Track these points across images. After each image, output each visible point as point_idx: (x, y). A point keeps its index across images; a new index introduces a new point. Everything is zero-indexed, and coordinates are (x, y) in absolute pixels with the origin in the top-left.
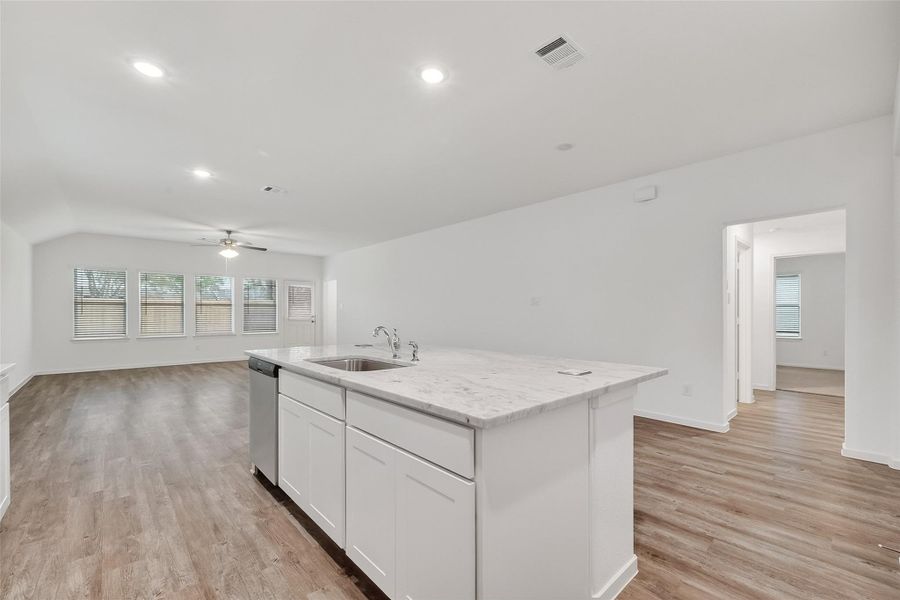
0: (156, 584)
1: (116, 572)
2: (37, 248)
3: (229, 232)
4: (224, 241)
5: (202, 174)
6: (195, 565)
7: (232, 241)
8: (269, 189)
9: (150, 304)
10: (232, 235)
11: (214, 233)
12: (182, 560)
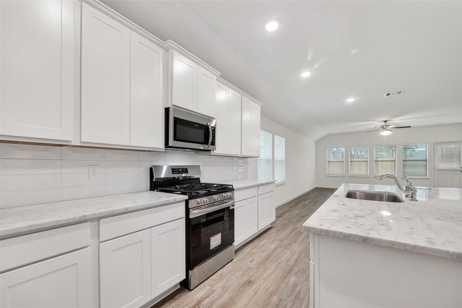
0: (284, 258)
1: (281, 249)
2: (317, 143)
3: (386, 122)
4: (383, 127)
5: (351, 100)
6: (297, 260)
7: (387, 126)
8: (388, 95)
9: (353, 161)
10: (388, 122)
11: (378, 123)
12: (296, 256)
